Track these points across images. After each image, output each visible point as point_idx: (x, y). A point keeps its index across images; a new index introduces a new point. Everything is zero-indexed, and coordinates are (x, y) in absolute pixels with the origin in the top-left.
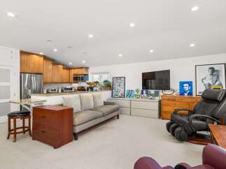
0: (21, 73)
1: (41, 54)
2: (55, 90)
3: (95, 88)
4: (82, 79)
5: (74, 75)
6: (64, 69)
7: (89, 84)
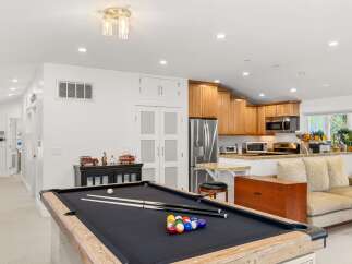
0: (190, 118)
1: (217, 81)
2: (233, 149)
3: (322, 148)
4: (287, 126)
5: (267, 118)
6: (248, 106)
7: (302, 137)
